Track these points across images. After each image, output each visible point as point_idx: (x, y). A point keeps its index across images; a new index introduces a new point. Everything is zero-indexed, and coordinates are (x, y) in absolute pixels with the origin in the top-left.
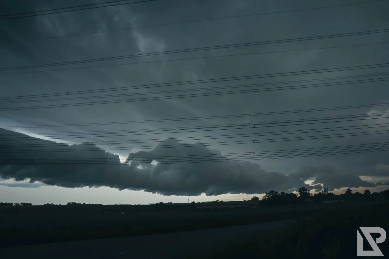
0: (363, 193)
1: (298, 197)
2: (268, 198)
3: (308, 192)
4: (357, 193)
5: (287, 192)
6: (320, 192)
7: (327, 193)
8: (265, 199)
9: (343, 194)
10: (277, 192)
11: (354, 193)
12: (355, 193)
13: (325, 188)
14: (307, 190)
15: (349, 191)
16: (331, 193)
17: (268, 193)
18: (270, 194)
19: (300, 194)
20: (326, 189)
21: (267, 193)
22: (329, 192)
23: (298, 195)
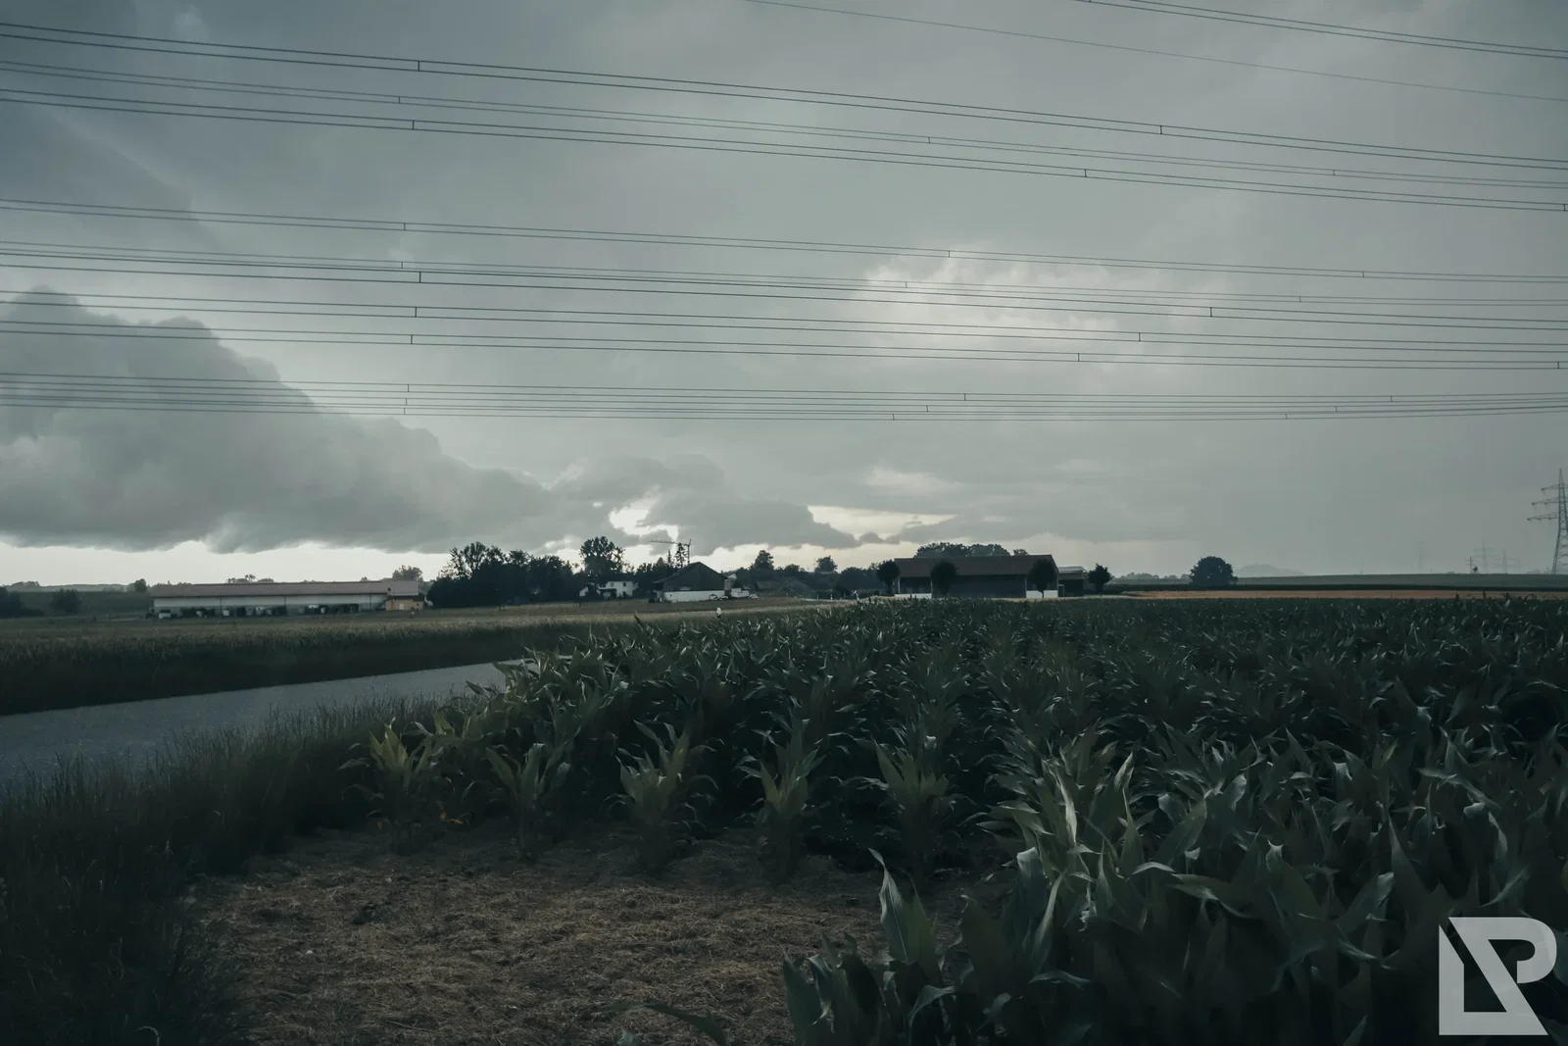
0: (811, 570)
1: (578, 574)
2: (460, 573)
3: (617, 556)
4: (792, 571)
5: (534, 553)
6: (661, 559)
7: (685, 563)
8: (448, 578)
9: (742, 569)
10: (497, 552)
11: (781, 569)
12: (784, 567)
13: (680, 545)
14: (612, 546)
15: (764, 559)
16: (699, 564)
17: (459, 553)
18: (466, 556)
19: (587, 560)
20: (686, 548)
21: (456, 552)
22: (694, 560)
23: (577, 565)
